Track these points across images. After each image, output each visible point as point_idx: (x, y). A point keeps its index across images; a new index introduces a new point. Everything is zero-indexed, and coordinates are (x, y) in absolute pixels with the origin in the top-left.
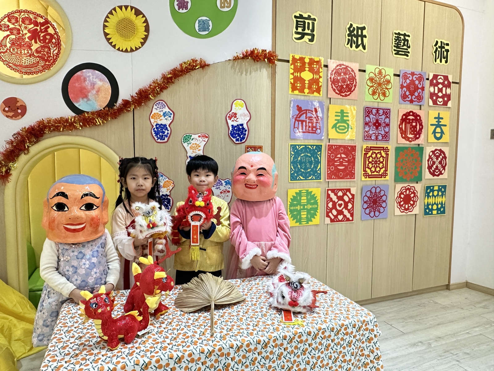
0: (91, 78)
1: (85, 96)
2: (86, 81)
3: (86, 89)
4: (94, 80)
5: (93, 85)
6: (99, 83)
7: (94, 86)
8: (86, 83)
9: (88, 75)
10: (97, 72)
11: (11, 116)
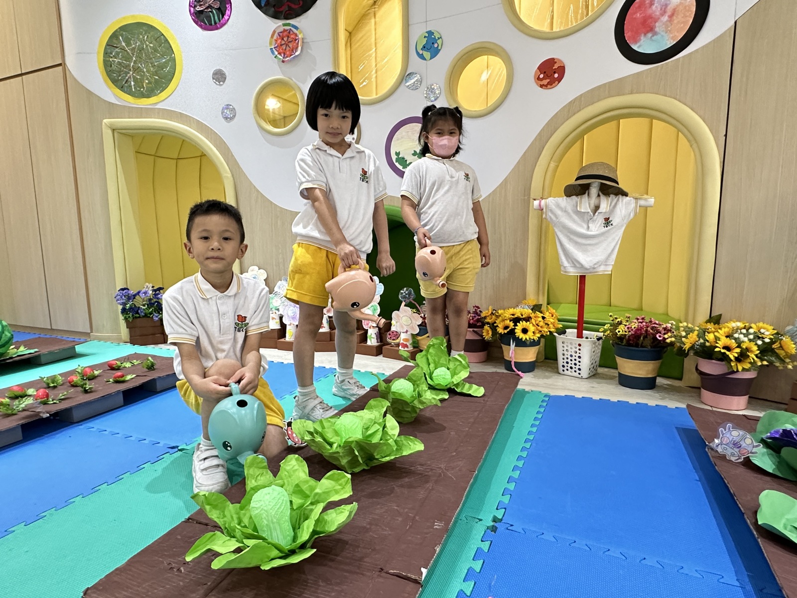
1: (650, 29)
2: (653, 4)
3: (652, 18)
7: (665, 8)
8: (654, 7)
11: (546, 84)
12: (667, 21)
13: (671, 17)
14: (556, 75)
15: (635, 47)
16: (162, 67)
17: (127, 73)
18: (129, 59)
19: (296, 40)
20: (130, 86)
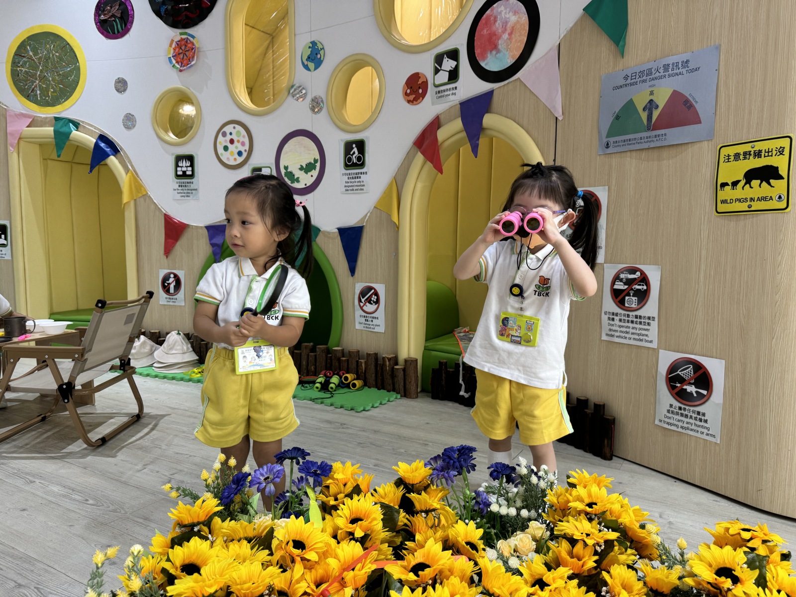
0: (503, 13)
2: (497, 21)
3: (495, 35)
4: (507, 16)
5: (505, 23)
6: (513, 19)
7: (506, 26)
8: (497, 24)
9: (499, 10)
11: (412, 99)
15: (483, 64)
16: (66, 76)
17: (33, 82)
18: (36, 68)
19: (192, 49)
20: (36, 95)
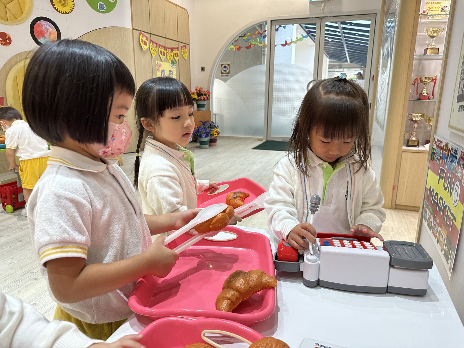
0: (46, 25)
1: (43, 36)
2: (43, 27)
3: (43, 32)
4: (48, 27)
5: (47, 29)
6: (50, 29)
7: (47, 31)
9: (44, 24)
10: (48, 23)
11: (4, 43)
12: (49, 35)
13: (50, 34)
14: (8, 41)
15: (39, 40)
